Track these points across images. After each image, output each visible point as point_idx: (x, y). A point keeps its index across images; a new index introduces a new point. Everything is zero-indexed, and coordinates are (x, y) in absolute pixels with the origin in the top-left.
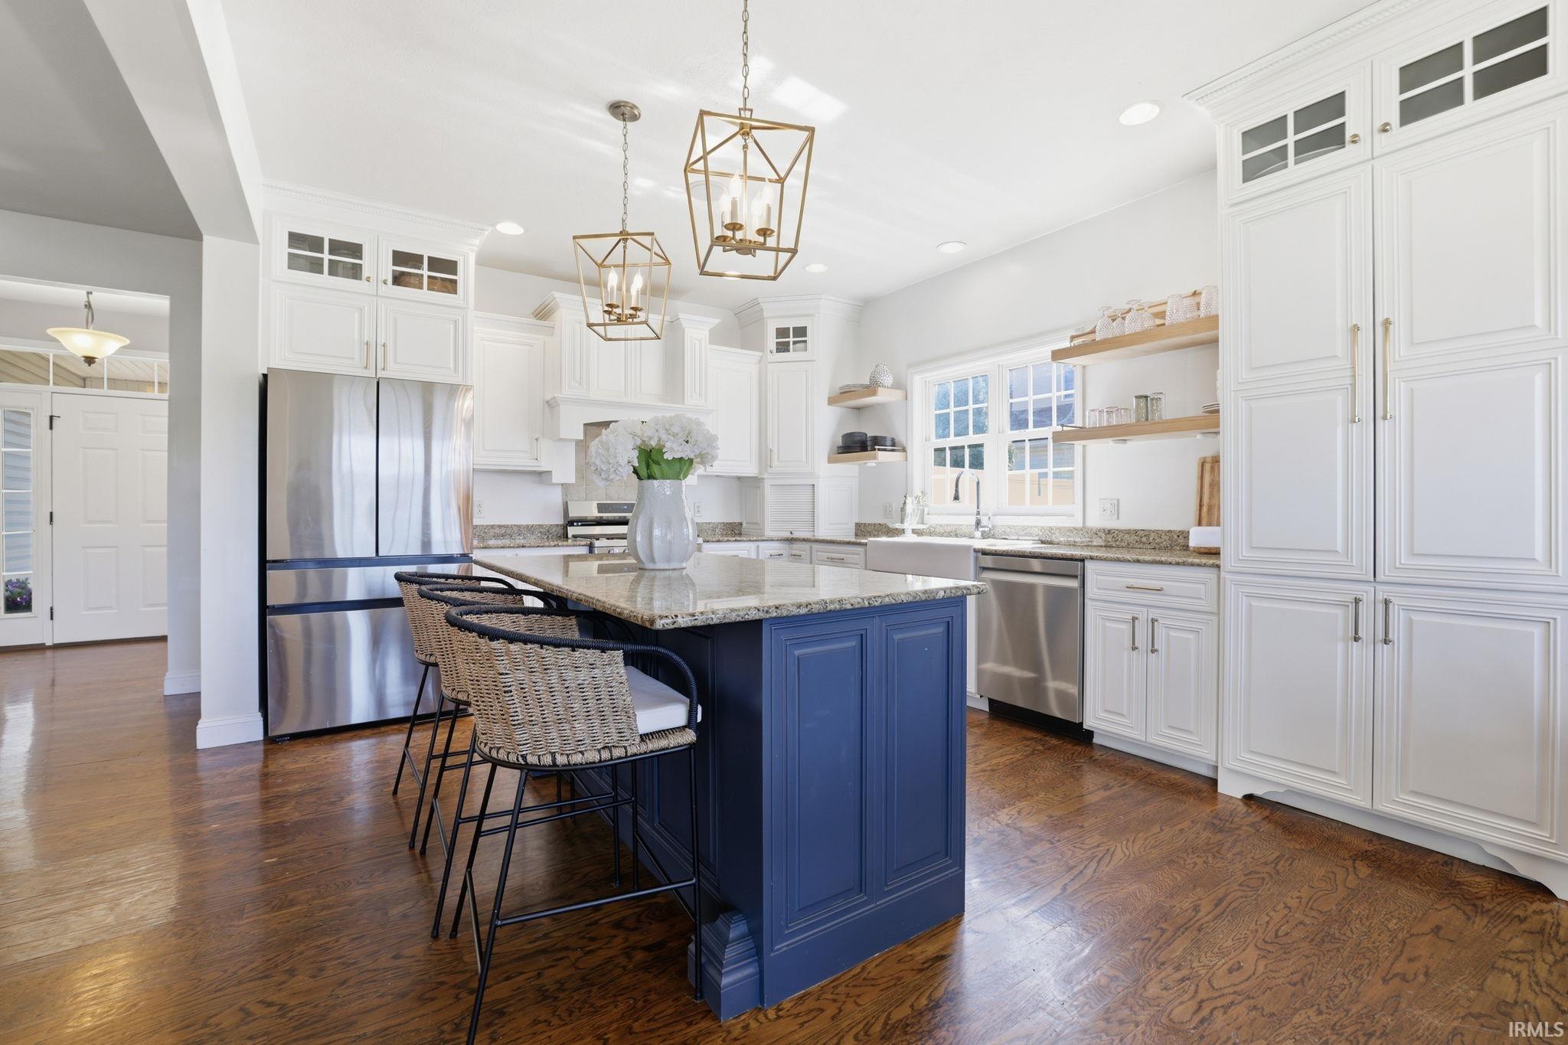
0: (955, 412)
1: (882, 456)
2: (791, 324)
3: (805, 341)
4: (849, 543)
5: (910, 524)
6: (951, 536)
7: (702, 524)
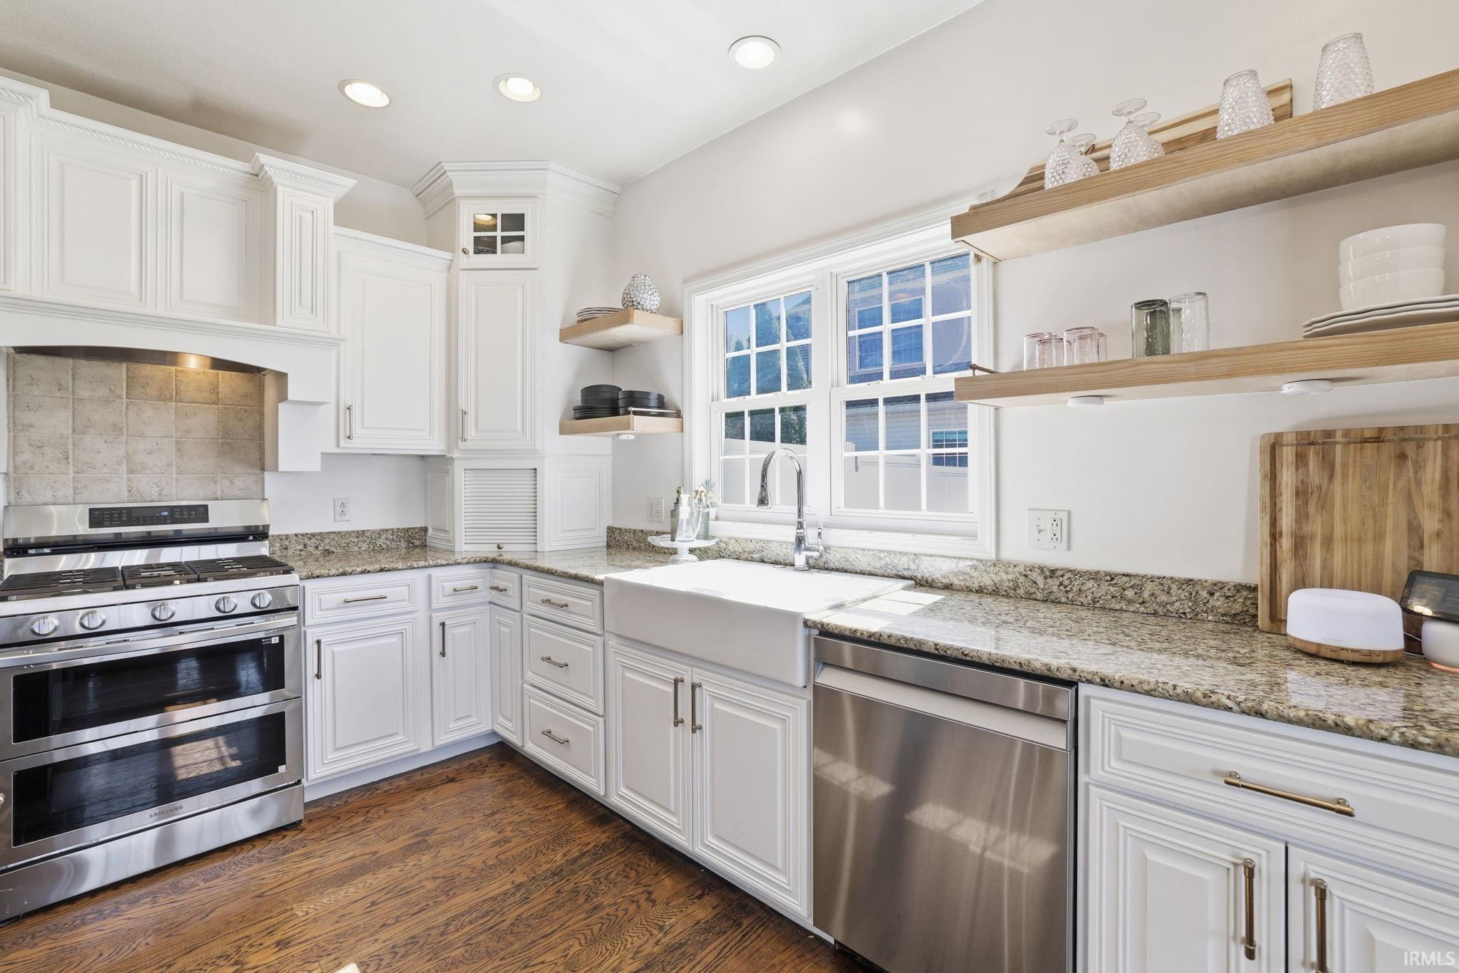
0: (758, 354)
1: (639, 423)
2: (500, 208)
3: (523, 237)
4: (576, 578)
5: (687, 539)
6: (753, 560)
7: (349, 533)
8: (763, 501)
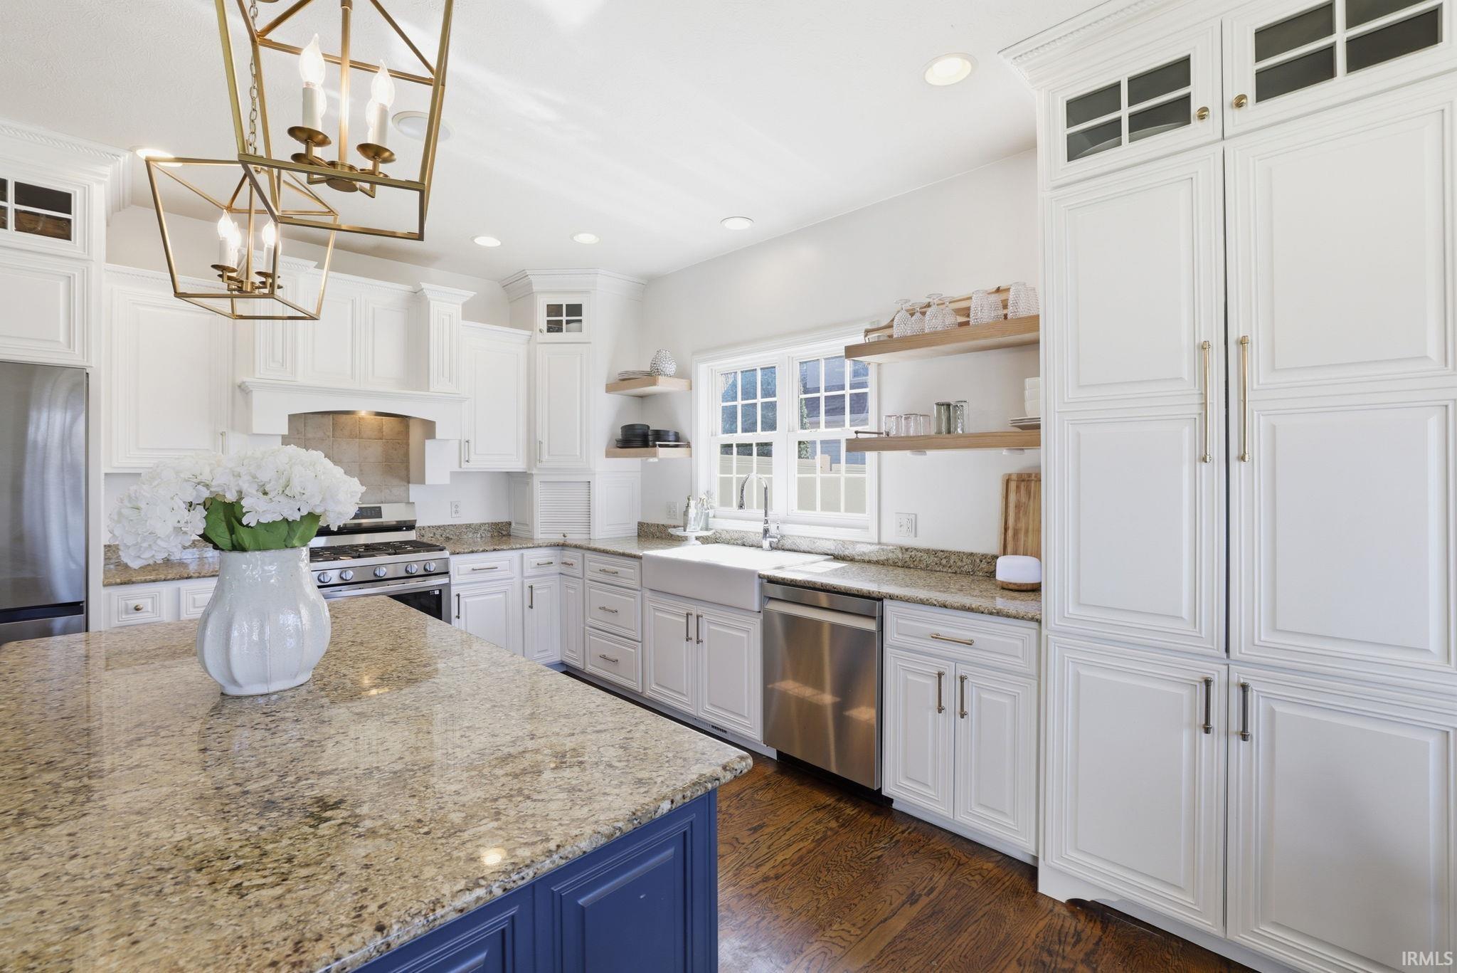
0: (742, 405)
1: (662, 452)
2: (564, 301)
3: (580, 321)
4: (623, 555)
5: (694, 530)
6: (737, 544)
7: (461, 526)
8: (741, 506)
